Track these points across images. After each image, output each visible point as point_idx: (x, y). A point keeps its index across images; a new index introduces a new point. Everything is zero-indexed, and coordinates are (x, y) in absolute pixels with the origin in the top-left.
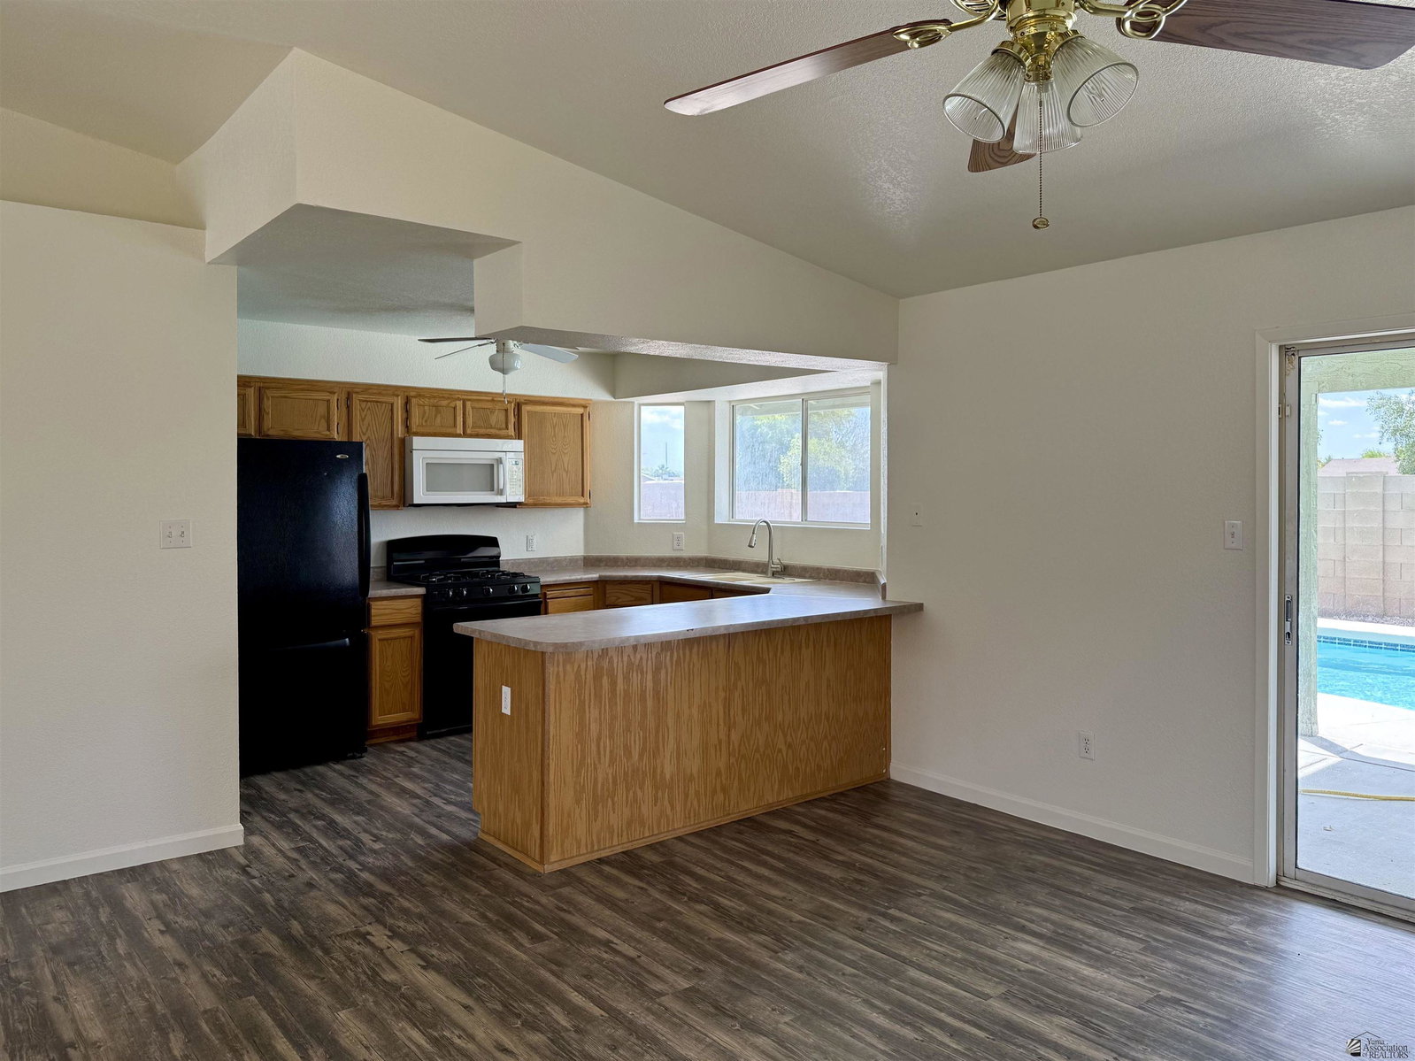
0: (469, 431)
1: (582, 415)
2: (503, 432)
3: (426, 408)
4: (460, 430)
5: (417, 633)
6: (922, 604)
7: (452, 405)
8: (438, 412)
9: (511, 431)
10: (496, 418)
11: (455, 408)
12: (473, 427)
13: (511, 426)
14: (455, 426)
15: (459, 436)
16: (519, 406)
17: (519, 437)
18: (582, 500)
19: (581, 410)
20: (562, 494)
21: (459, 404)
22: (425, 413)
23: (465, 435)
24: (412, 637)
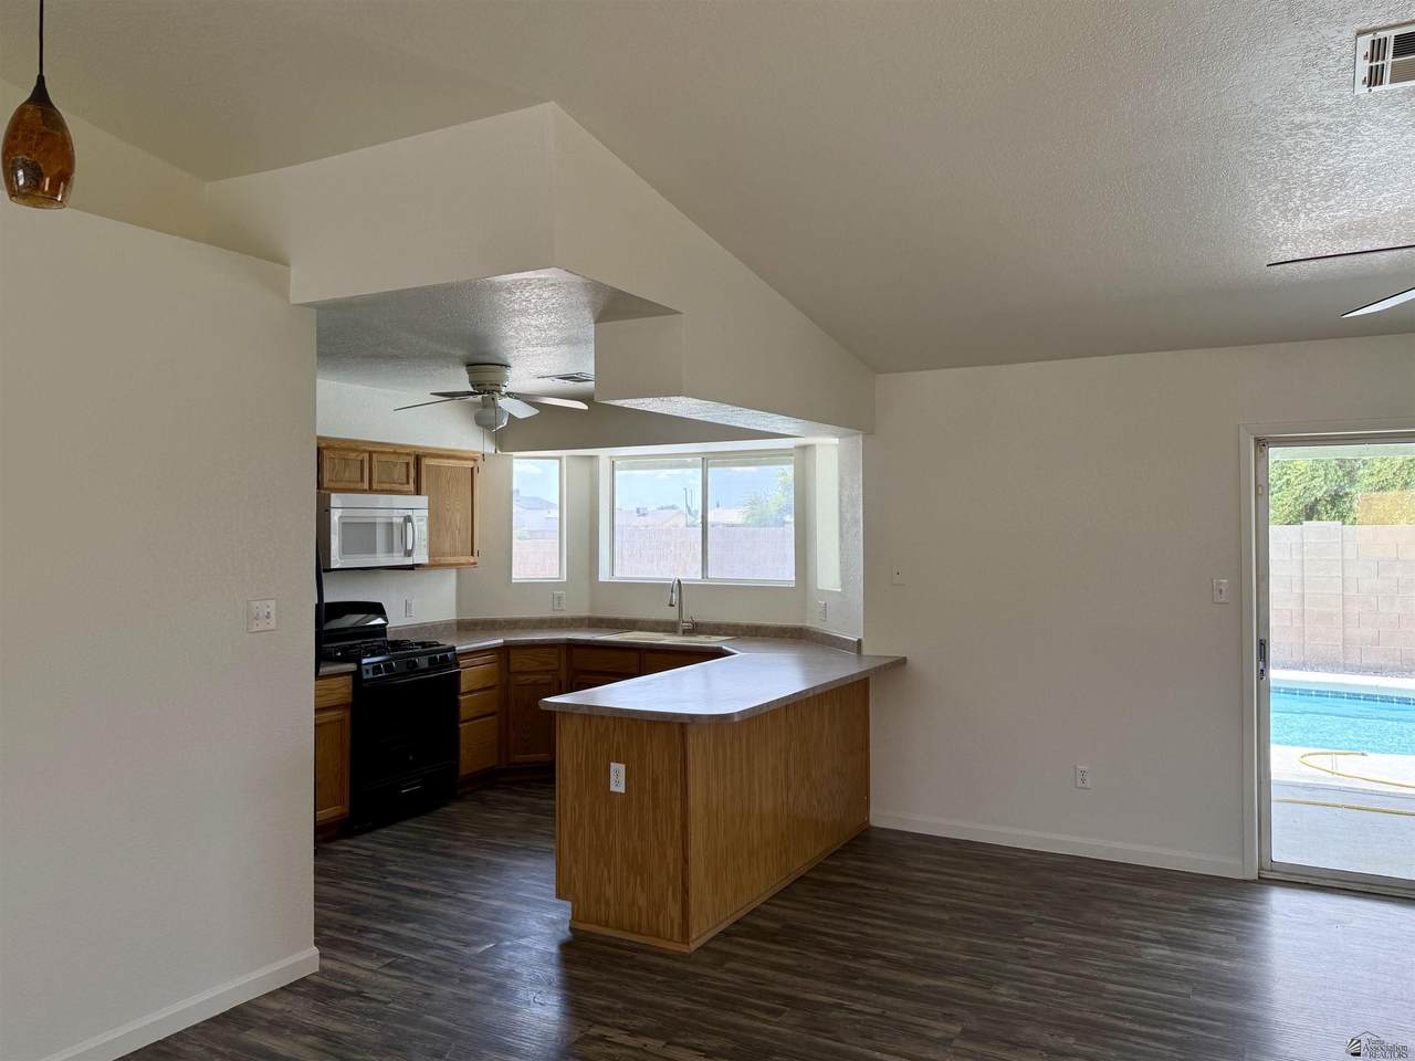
0: (375, 486)
1: (472, 469)
2: (405, 488)
3: (336, 461)
4: (366, 486)
5: (345, 715)
6: (905, 658)
7: (360, 458)
8: (347, 465)
9: (411, 486)
10: (399, 473)
11: (362, 461)
12: (379, 482)
13: (411, 481)
14: (362, 480)
15: (363, 491)
16: (418, 459)
17: (418, 492)
18: (472, 561)
19: (470, 464)
20: (453, 554)
21: (366, 456)
22: (334, 465)
23: (371, 490)
24: (342, 721)
